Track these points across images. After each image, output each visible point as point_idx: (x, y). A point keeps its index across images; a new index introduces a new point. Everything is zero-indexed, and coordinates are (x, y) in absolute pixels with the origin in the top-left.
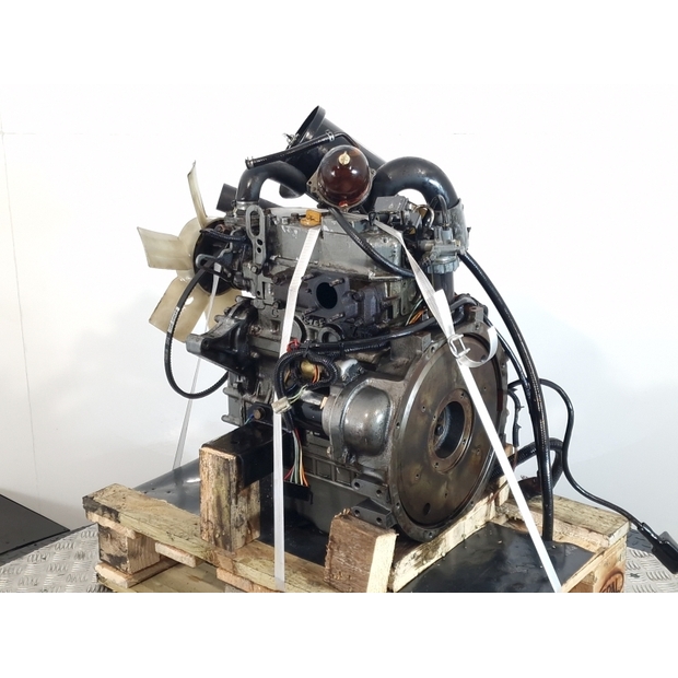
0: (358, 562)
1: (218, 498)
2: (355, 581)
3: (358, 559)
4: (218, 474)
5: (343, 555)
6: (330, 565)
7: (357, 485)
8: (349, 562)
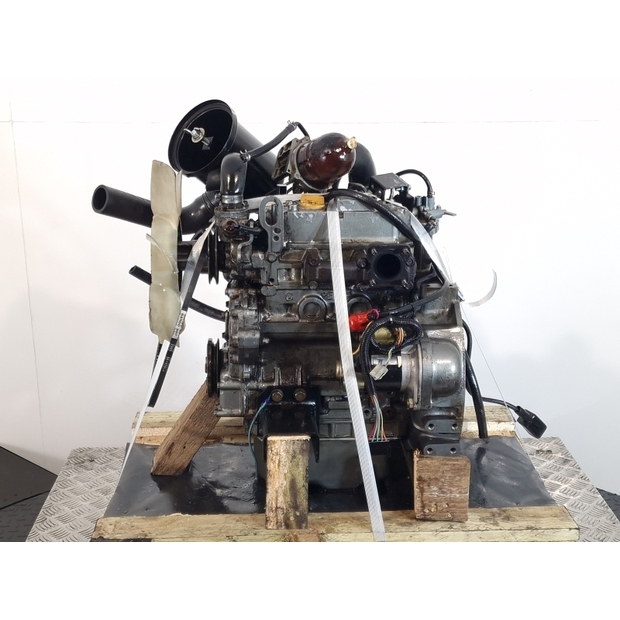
0: (454, 489)
1: (293, 484)
2: (454, 506)
3: (454, 486)
4: (294, 457)
5: (435, 489)
6: (422, 502)
7: (431, 426)
8: (443, 492)
